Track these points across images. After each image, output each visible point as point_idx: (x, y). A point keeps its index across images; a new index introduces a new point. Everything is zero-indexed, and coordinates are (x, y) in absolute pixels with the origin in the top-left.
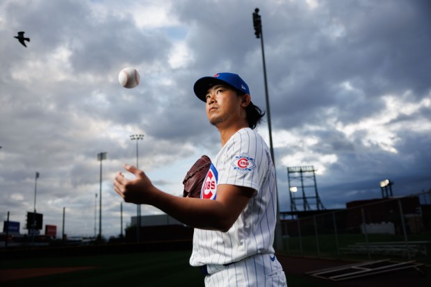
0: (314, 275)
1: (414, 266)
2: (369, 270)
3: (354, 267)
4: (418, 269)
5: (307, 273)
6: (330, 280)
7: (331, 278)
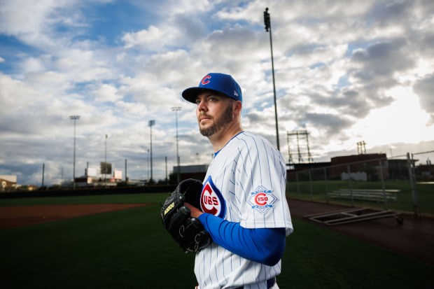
0: (311, 219)
1: (394, 215)
2: (356, 216)
3: (343, 213)
4: (396, 217)
5: (305, 216)
6: (325, 224)
7: (326, 222)
